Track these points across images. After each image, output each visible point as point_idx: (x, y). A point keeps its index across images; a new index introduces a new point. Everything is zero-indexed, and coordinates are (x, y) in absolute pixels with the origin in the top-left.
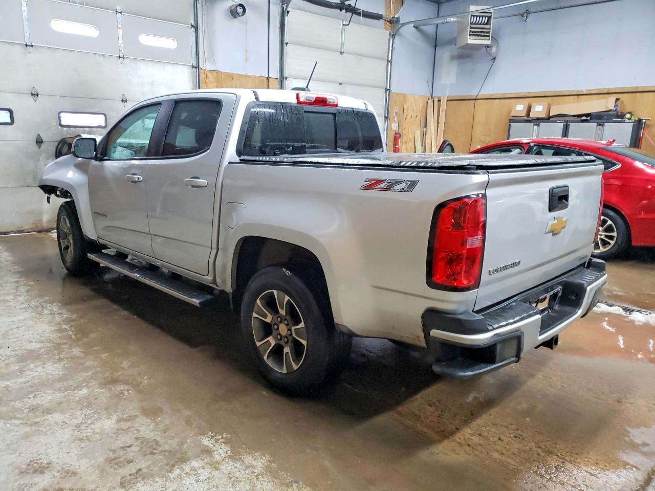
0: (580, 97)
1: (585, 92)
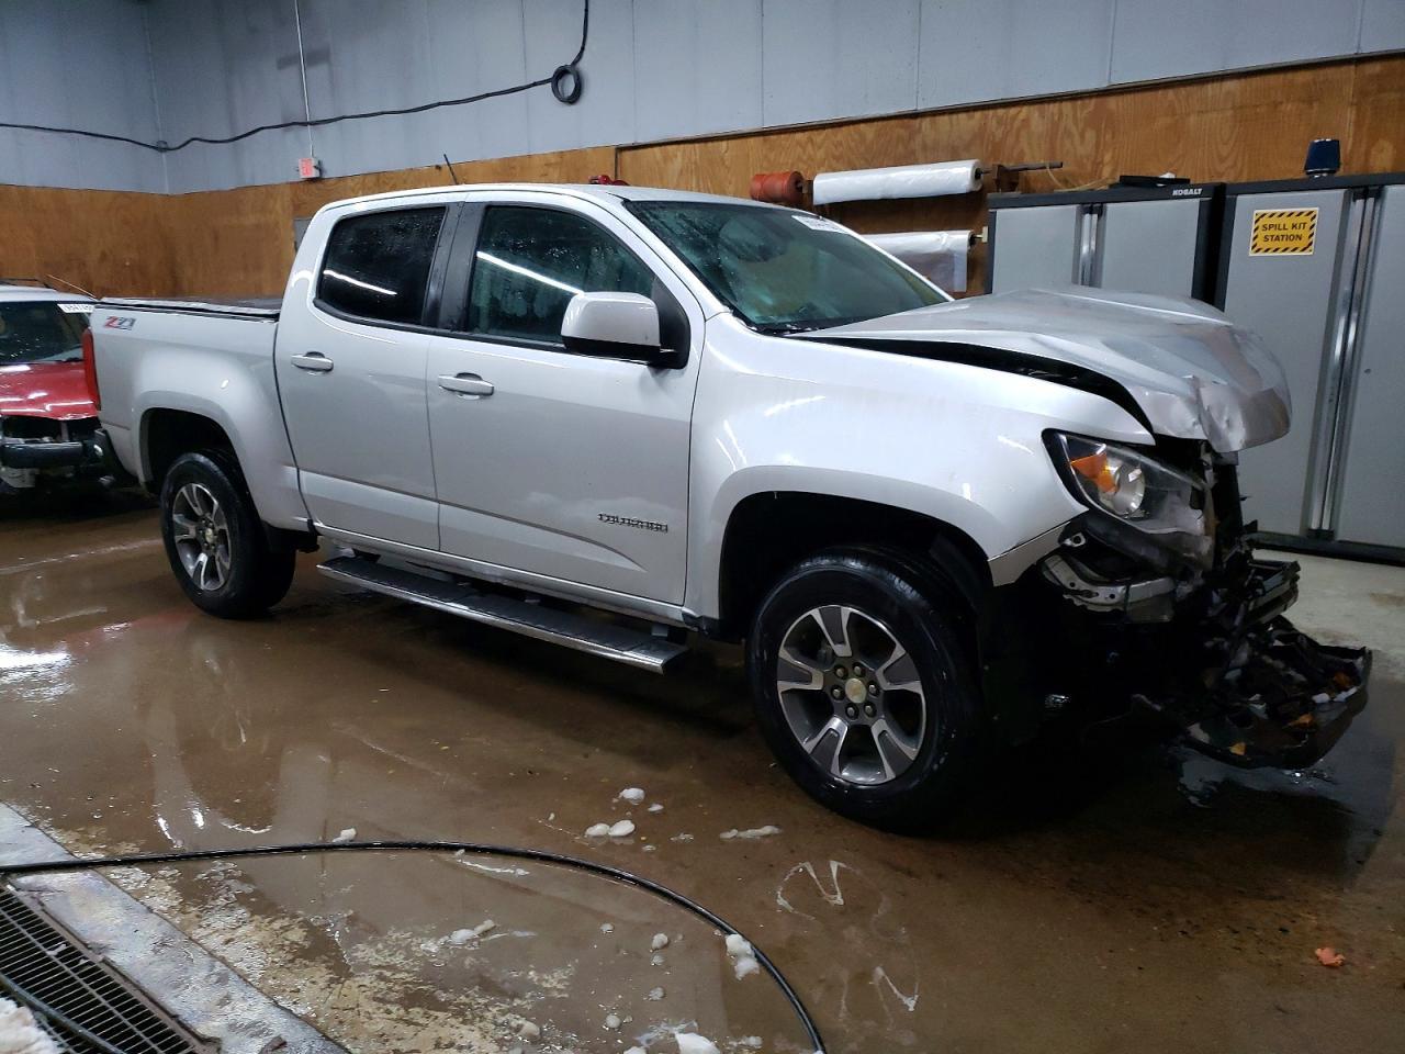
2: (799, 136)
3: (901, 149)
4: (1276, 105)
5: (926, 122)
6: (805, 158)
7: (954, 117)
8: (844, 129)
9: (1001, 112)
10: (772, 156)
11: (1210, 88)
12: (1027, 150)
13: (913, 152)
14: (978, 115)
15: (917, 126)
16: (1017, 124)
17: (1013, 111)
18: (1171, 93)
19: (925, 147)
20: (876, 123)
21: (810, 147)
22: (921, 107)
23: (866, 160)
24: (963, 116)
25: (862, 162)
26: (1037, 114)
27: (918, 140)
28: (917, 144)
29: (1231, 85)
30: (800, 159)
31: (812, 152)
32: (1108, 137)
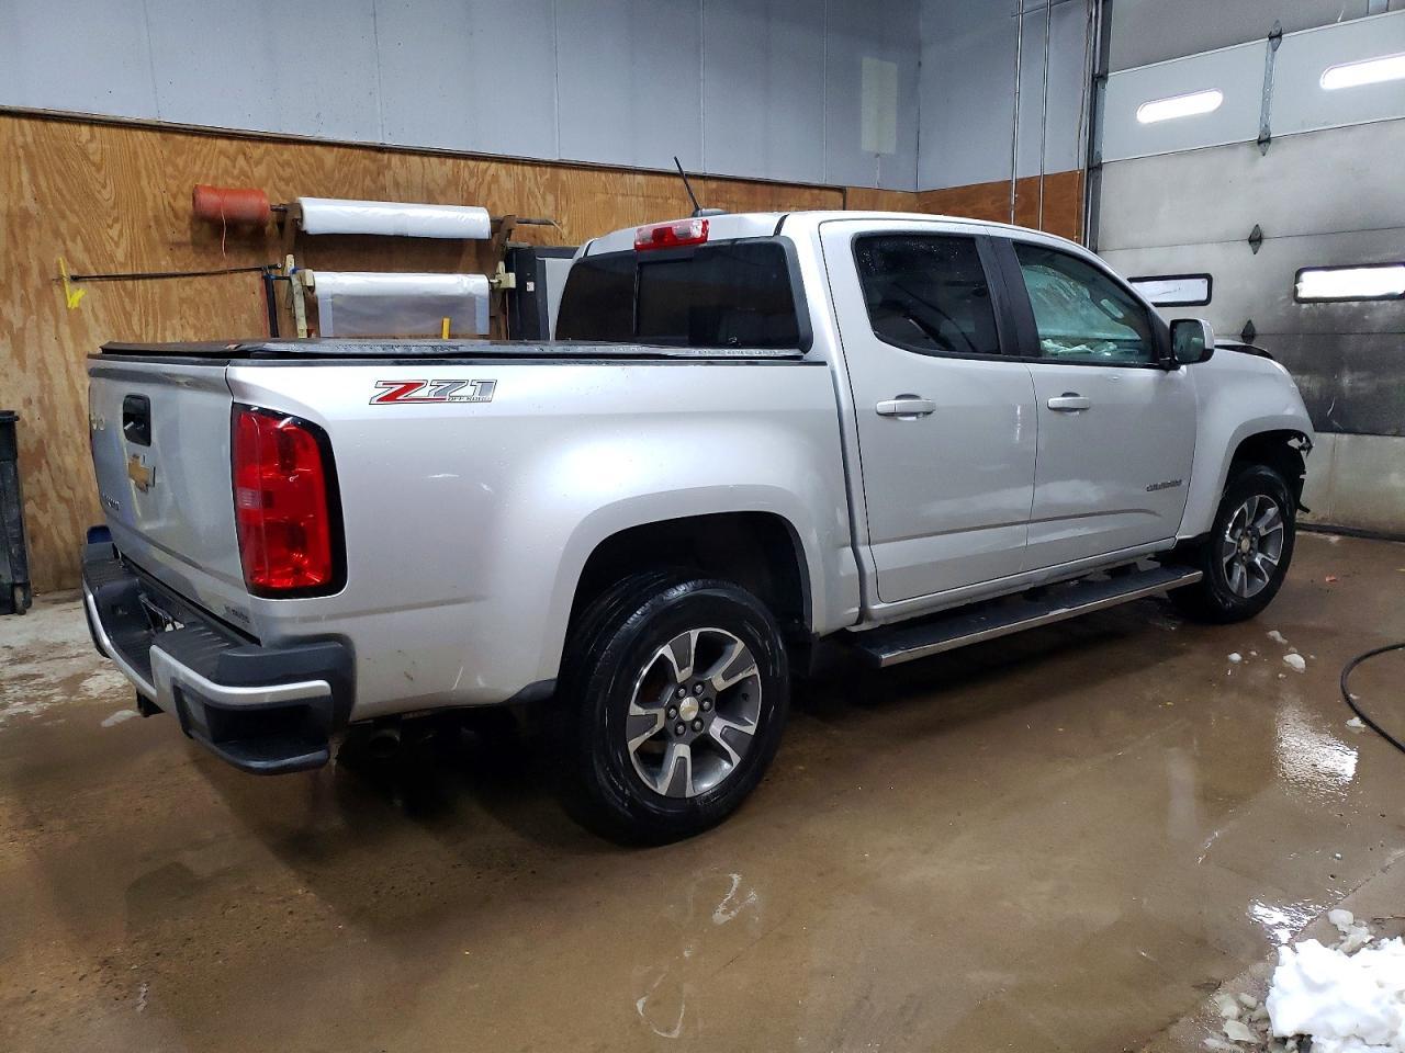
2: (222, 143)
3: (368, 181)
4: (667, 199)
5: (395, 159)
6: (236, 172)
7: (426, 159)
8: (292, 147)
9: (471, 163)
10: (180, 162)
11: (627, 177)
12: (498, 203)
13: (384, 188)
14: (450, 162)
15: (386, 161)
16: (488, 178)
17: (483, 165)
18: (603, 176)
19: (397, 184)
20: (336, 149)
21: (241, 161)
22: (390, 142)
23: (327, 189)
24: (434, 160)
25: (322, 189)
26: (504, 172)
27: (389, 175)
28: (387, 179)
29: (640, 178)
30: (226, 172)
31: (246, 168)
32: (564, 203)
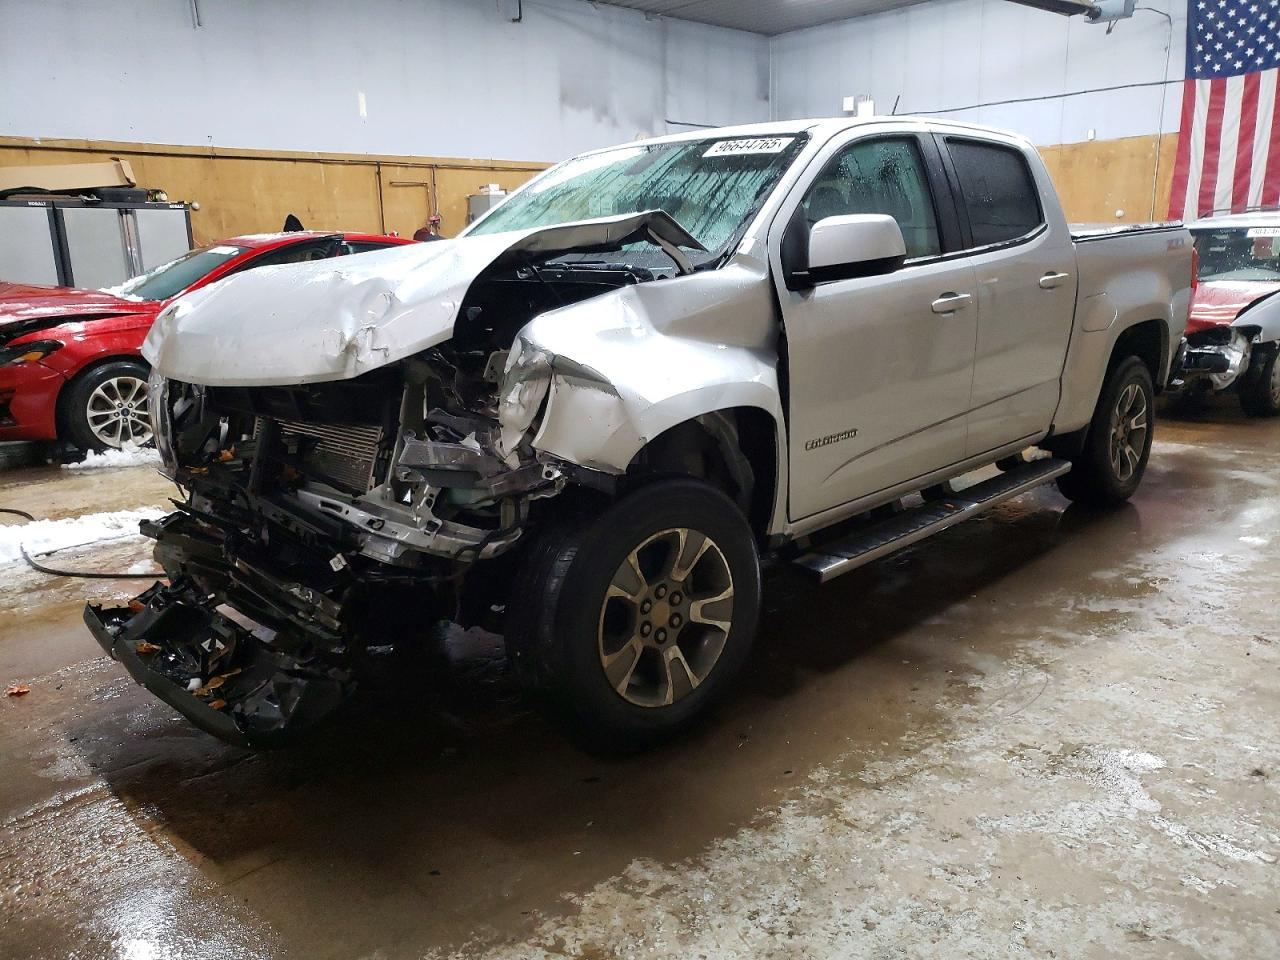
0: (31, 152)
1: (39, 143)
